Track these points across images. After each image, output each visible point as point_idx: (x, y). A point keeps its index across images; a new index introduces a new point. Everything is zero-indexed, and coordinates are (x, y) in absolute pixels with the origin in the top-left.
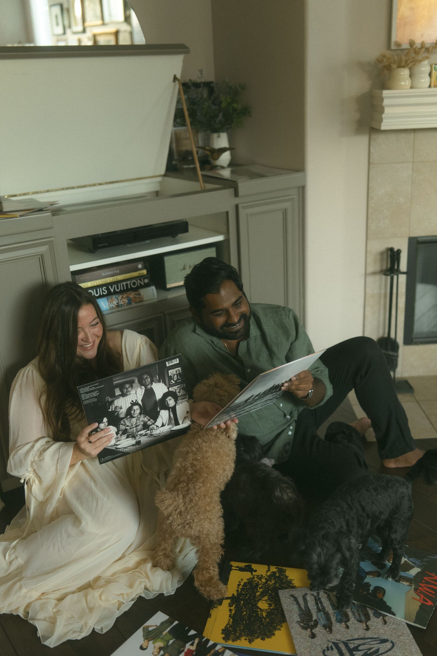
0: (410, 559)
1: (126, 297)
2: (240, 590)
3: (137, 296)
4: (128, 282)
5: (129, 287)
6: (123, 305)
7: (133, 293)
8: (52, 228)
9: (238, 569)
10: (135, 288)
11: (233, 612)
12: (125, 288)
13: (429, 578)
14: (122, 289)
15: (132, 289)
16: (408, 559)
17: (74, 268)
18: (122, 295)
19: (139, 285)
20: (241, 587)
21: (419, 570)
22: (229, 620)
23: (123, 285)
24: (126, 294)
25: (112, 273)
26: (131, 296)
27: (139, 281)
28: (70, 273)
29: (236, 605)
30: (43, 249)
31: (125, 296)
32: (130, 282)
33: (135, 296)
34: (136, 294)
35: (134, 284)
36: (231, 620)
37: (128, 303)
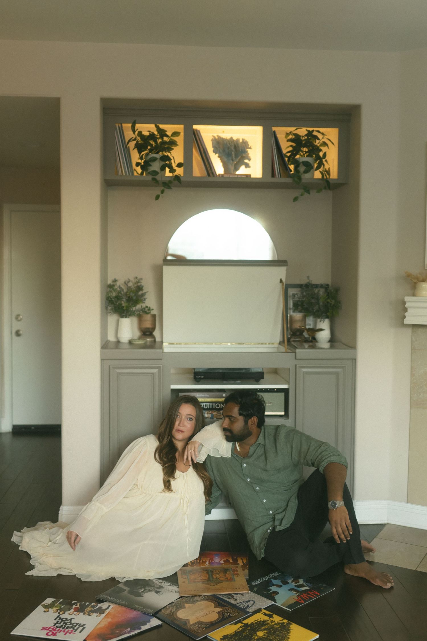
0: (307, 584)
1: (211, 414)
2: (254, 622)
3: (218, 414)
4: (214, 404)
5: (214, 407)
6: (207, 418)
7: (216, 412)
8: (161, 359)
9: (263, 613)
10: (218, 409)
11: (239, 630)
12: (211, 407)
13: (311, 592)
14: (209, 408)
15: (215, 409)
16: (305, 583)
17: (174, 387)
18: (208, 411)
19: (221, 408)
20: (256, 621)
21: (308, 588)
22: (233, 633)
23: (210, 405)
24: (211, 411)
25: (204, 396)
26: (214, 414)
27: (221, 405)
28: (170, 390)
29: (244, 628)
30: (155, 371)
31: (210, 412)
32: (215, 404)
33: (217, 414)
34: (218, 413)
35: (218, 406)
36: (234, 633)
37: (211, 417)
